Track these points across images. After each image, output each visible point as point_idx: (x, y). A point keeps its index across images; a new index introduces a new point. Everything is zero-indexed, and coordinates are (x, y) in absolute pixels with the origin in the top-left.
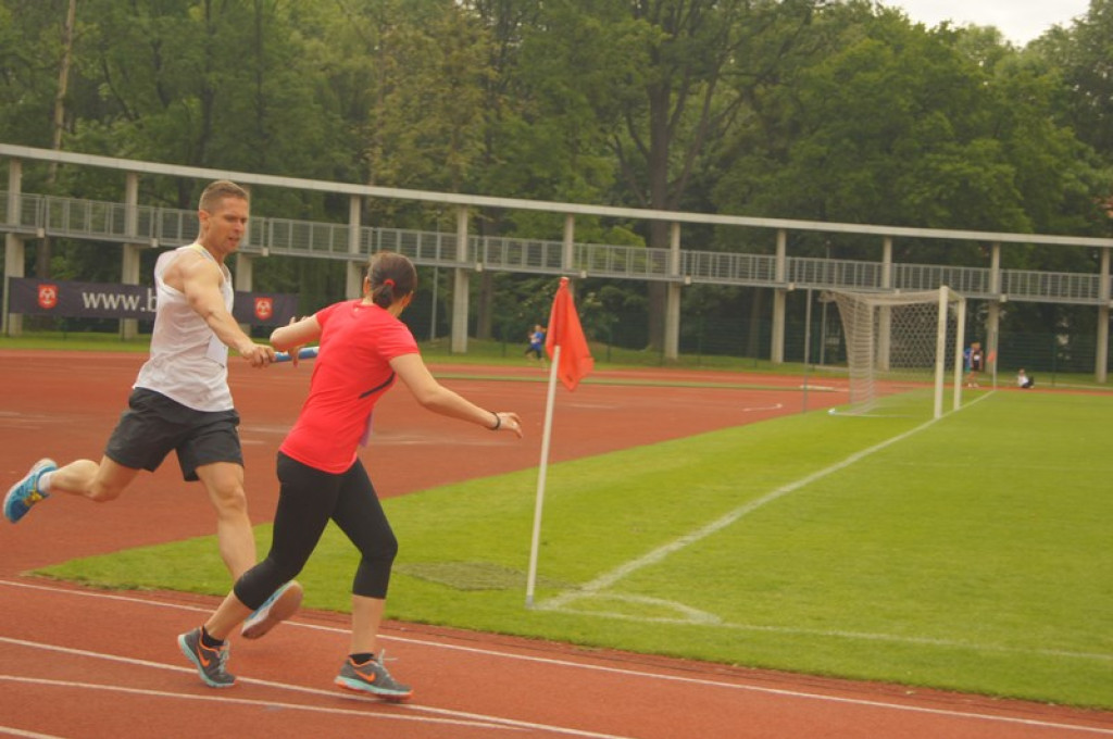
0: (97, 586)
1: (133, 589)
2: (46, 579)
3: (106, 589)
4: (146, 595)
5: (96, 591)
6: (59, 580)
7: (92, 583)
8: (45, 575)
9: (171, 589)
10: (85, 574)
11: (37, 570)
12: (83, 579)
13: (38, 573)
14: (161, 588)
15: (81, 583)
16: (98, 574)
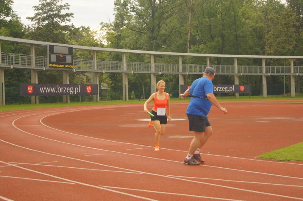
0: (278, 160)
1: (289, 161)
2: (262, 158)
3: (281, 161)
4: (294, 162)
5: (278, 161)
6: (266, 159)
7: (276, 159)
8: (261, 158)
9: (299, 160)
10: (272, 157)
11: (259, 156)
12: (273, 158)
13: (260, 157)
14: (296, 160)
15: (273, 159)
16: (276, 157)
